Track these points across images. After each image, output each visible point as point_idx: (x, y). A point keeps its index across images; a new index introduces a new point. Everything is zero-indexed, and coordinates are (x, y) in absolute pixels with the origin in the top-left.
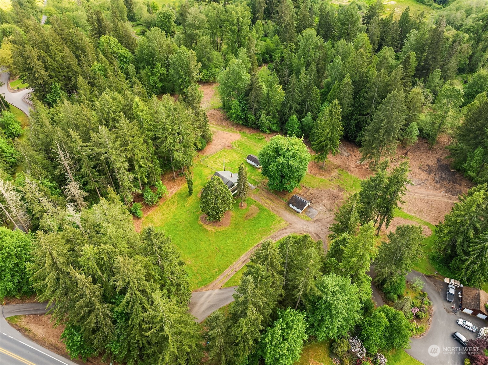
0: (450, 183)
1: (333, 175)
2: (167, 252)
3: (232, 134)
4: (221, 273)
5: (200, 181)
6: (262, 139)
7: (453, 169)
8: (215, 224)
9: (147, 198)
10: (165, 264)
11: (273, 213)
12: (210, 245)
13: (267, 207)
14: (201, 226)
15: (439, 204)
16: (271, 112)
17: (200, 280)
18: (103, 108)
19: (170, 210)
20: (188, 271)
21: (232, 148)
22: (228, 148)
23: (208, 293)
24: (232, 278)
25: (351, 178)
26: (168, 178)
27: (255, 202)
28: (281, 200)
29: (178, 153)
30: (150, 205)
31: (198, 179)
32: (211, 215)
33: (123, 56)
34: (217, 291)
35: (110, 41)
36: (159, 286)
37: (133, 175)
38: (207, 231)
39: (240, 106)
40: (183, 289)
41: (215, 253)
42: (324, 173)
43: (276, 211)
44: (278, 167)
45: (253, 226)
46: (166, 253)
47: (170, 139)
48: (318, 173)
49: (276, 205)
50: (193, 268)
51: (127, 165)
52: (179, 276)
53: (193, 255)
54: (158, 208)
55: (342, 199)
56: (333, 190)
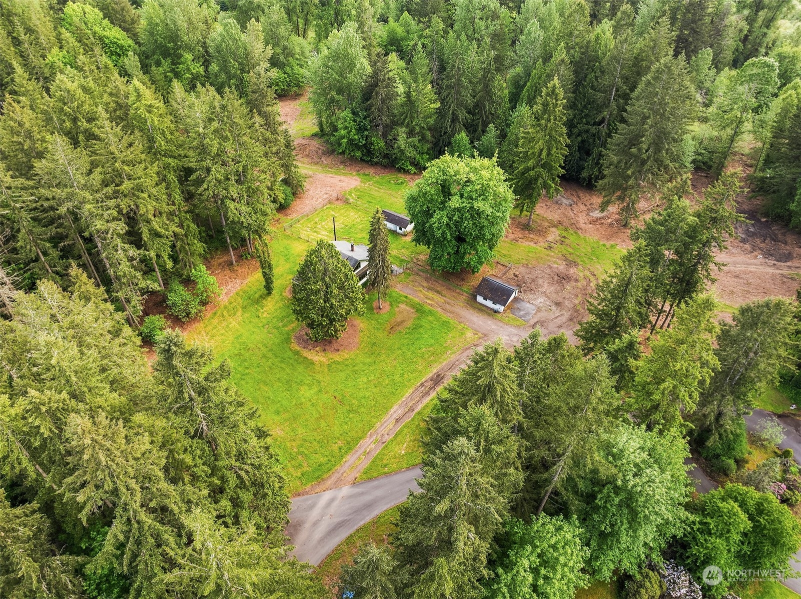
0: (767, 241)
1: (550, 238)
2: (222, 403)
3: (342, 178)
4: (350, 449)
5: (288, 266)
6: (402, 183)
7: (764, 217)
8: (327, 348)
9: (174, 304)
10: (220, 434)
11: (445, 317)
12: (320, 391)
13: (431, 305)
14: (297, 353)
15: (760, 279)
16: (417, 128)
17: (306, 469)
18: (61, 110)
19: (227, 326)
20: (277, 450)
21: (346, 202)
22: (339, 202)
23: (327, 496)
24: (376, 458)
25: (586, 242)
26: (220, 264)
27: (406, 297)
28: (457, 291)
29: (236, 204)
30: (183, 320)
31: (282, 262)
32: (318, 326)
33: (115, 43)
34: (346, 490)
35: (85, 13)
36: (205, 492)
37: (138, 252)
38: (313, 363)
39: (355, 121)
40: (270, 493)
41: (334, 408)
42: (532, 236)
43: (452, 313)
44: (450, 219)
45: (408, 345)
46: (221, 406)
47: (217, 172)
48: (520, 236)
49: (448, 300)
50: (288, 444)
51: (121, 227)
52: (257, 462)
53: (287, 415)
54: (202, 325)
55: (577, 280)
56: (556, 266)
